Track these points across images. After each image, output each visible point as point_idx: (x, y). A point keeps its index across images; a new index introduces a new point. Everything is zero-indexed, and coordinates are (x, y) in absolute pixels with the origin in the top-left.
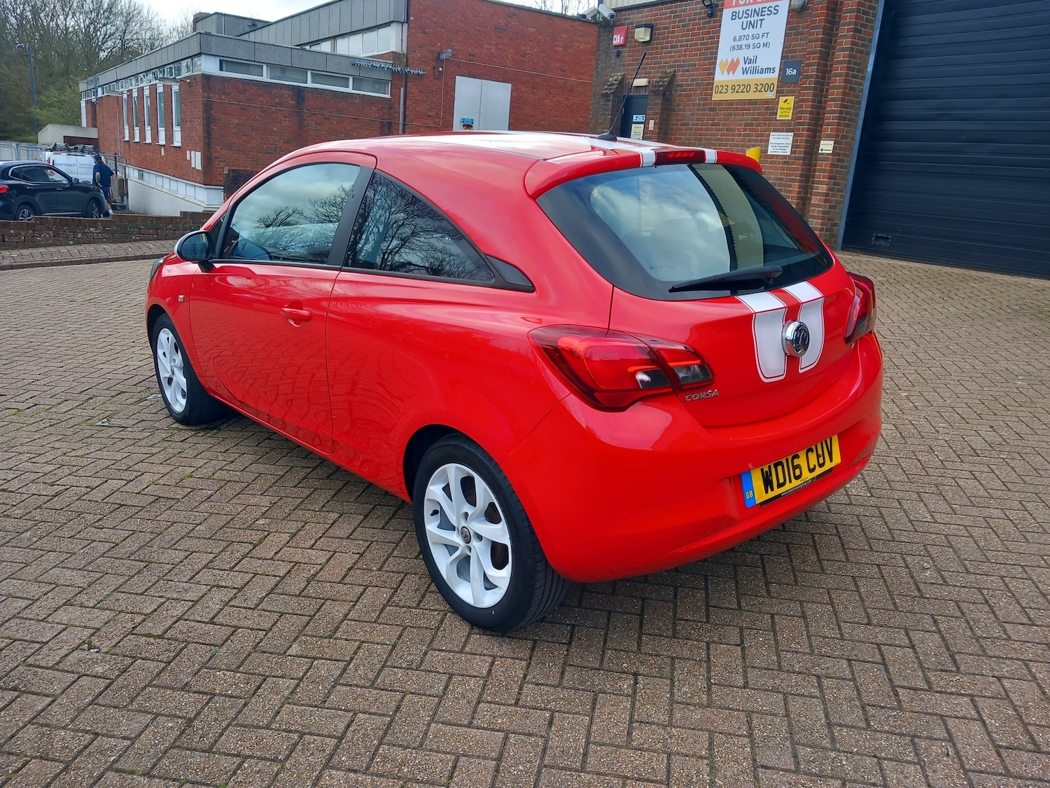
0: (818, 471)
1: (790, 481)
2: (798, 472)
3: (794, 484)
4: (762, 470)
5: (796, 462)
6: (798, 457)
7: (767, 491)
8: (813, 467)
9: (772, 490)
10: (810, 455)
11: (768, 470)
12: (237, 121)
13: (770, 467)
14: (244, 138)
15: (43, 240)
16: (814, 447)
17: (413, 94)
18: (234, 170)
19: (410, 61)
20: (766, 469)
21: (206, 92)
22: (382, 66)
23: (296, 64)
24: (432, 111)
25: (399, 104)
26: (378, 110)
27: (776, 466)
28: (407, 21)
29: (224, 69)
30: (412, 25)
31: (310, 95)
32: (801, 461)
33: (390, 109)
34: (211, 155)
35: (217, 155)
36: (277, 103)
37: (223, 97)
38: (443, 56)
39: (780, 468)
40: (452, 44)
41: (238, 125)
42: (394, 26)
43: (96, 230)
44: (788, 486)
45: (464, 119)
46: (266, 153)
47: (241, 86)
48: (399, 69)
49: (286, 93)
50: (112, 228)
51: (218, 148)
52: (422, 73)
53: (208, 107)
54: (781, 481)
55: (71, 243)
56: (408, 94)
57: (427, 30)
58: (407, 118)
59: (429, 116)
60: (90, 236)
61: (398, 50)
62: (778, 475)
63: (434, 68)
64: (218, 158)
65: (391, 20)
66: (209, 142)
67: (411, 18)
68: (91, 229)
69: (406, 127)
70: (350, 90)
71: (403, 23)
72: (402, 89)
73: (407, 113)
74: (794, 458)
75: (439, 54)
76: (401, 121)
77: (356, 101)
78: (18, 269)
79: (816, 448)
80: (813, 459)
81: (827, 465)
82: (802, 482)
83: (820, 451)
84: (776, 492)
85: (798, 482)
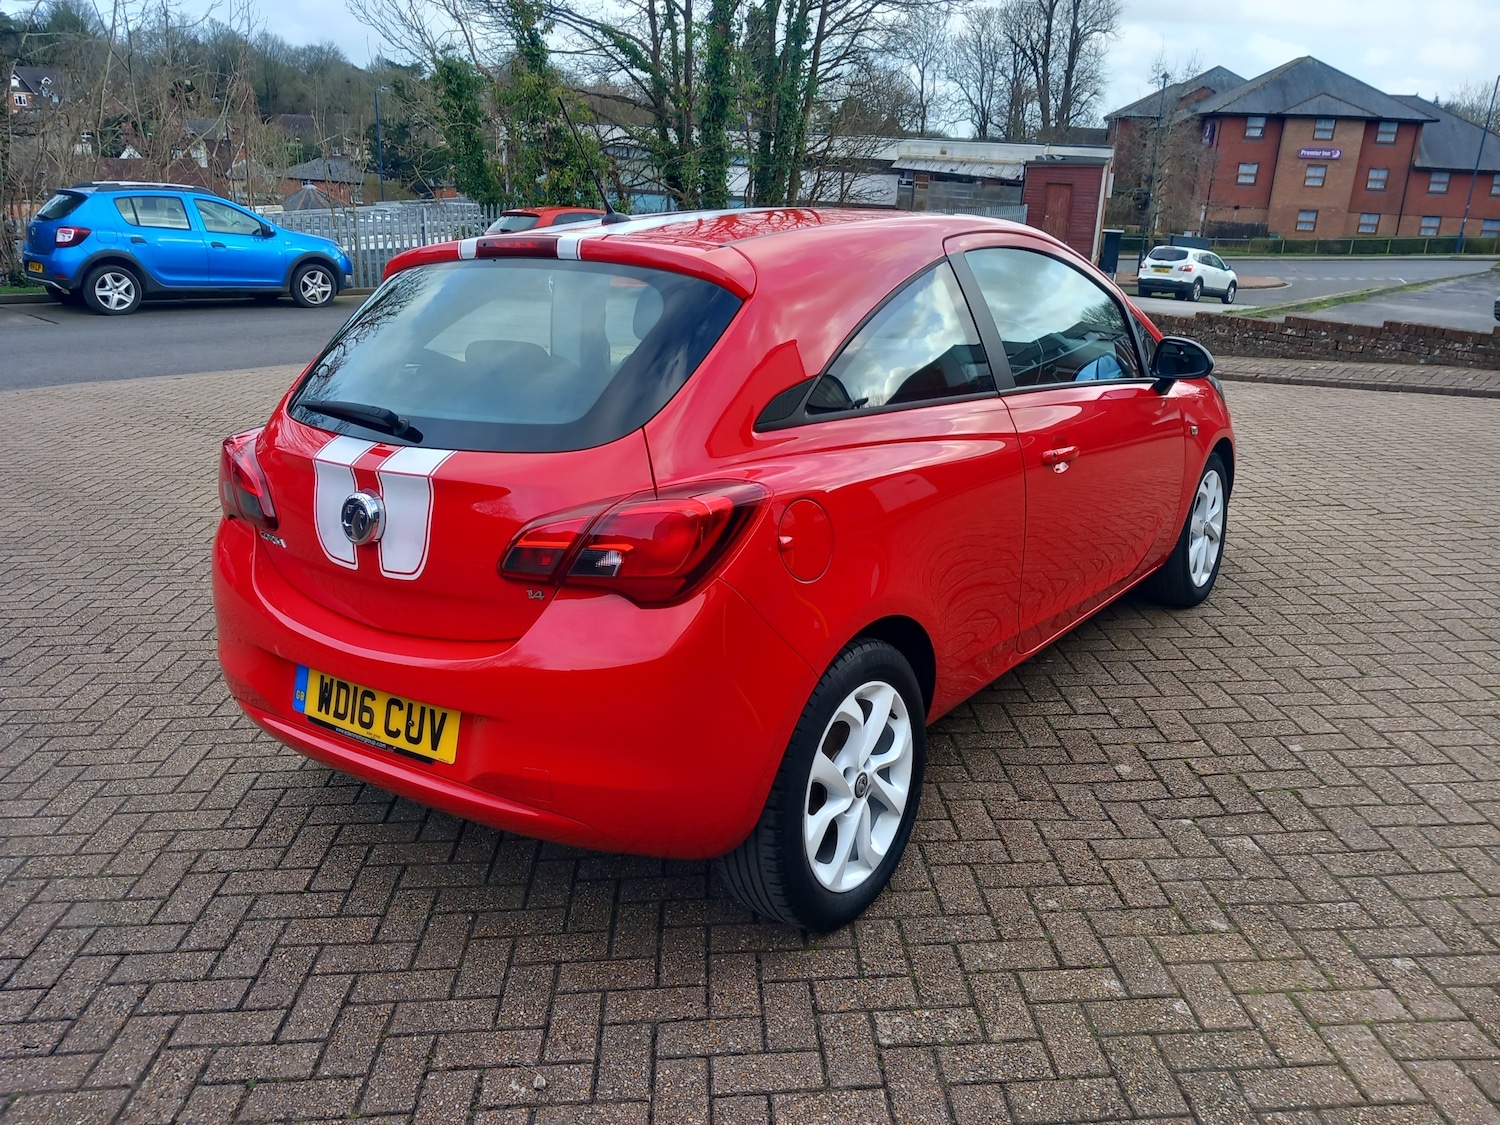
0: (401, 742)
1: (352, 722)
2: (366, 718)
3: (356, 728)
4: (322, 680)
5: (368, 702)
6: (373, 699)
7: (320, 710)
8: (395, 730)
9: (327, 712)
10: (394, 709)
11: (329, 682)
13: (332, 681)
15: (1384, 354)
16: (405, 703)
20: (327, 680)
27: (340, 686)
39: (343, 692)
43: (1463, 346)
44: (347, 724)
50: (1487, 347)
54: (341, 710)
55: (1422, 361)
60: (1452, 355)
62: (340, 700)
68: (1457, 345)
74: (367, 694)
78: (1306, 385)
79: (410, 706)
80: (398, 720)
81: (424, 748)
82: (369, 736)
83: (416, 718)
84: (330, 719)
85: (363, 732)
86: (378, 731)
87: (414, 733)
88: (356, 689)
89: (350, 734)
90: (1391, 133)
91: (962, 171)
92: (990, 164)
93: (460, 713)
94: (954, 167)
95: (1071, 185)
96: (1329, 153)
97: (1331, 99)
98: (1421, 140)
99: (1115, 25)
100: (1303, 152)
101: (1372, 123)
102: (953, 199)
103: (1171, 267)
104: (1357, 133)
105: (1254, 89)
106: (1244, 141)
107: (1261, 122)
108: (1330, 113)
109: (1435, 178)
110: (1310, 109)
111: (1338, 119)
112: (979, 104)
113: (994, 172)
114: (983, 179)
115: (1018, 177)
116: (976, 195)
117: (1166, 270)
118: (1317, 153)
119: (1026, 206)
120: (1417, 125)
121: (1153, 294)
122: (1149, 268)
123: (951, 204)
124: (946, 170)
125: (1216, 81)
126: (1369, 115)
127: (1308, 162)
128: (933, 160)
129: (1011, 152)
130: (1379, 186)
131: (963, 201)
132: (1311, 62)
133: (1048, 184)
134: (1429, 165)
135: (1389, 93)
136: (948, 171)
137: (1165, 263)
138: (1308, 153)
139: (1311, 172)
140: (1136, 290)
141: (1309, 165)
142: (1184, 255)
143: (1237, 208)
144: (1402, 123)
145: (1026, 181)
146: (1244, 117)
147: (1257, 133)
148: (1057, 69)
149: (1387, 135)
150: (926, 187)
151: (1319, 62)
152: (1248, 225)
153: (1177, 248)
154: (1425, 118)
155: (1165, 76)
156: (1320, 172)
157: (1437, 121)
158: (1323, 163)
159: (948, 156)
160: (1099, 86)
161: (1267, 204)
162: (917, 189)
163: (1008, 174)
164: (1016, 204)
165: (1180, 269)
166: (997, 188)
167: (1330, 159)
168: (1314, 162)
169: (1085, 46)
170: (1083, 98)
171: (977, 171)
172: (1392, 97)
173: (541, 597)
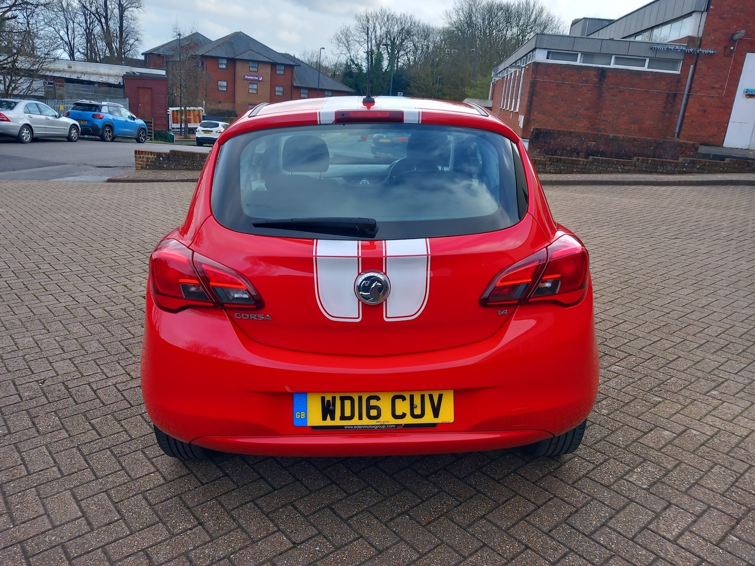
0: (409, 420)
1: (360, 418)
2: (374, 413)
3: (366, 421)
4: (323, 399)
5: (373, 403)
6: (378, 399)
7: (324, 418)
8: (401, 414)
9: (333, 418)
10: (398, 402)
11: (330, 399)
12: (552, 94)
13: (334, 398)
14: (555, 106)
16: (407, 395)
17: (701, 69)
18: (537, 129)
19: (703, 43)
20: (328, 398)
21: (534, 74)
22: (677, 48)
23: (604, 51)
24: (717, 83)
25: (687, 78)
26: (667, 84)
27: (343, 399)
28: (707, 10)
29: (550, 58)
30: (710, 12)
31: (611, 74)
32: (384, 403)
33: (678, 82)
34: (530, 117)
35: (534, 118)
36: (584, 81)
37: (546, 77)
38: (736, 37)
39: (348, 403)
40: (749, 25)
41: (552, 96)
42: (694, 15)
44: (355, 422)
45: (747, 90)
46: (569, 117)
47: (559, 69)
48: (691, 50)
49: (592, 73)
51: (536, 113)
52: (712, 52)
53: (533, 85)
54: (348, 415)
56: (696, 70)
57: (725, 16)
58: (692, 90)
59: (713, 88)
61: (695, 35)
62: (345, 408)
63: (726, 47)
64: (534, 120)
65: (692, 11)
66: (530, 109)
67: (711, 7)
69: (690, 97)
70: (645, 69)
71: (703, 12)
72: (692, 67)
73: (693, 86)
74: (372, 398)
75: (733, 35)
76: (686, 92)
77: (649, 77)
79: (412, 397)
80: (403, 407)
81: (429, 418)
82: (379, 424)
83: (417, 401)
84: (337, 422)
85: (373, 422)
86: (387, 418)
87: (417, 411)
88: (360, 398)
89: (360, 427)
90: (282, 70)
91: (84, 78)
92: (101, 75)
93: (453, 391)
94: (79, 76)
95: (151, 88)
96: (257, 78)
97: (254, 53)
98: (295, 75)
99: (142, 5)
100: (246, 77)
101: (274, 65)
102: (81, 94)
103: (212, 131)
104: (268, 70)
105: (219, 46)
106: (218, 70)
107: (225, 61)
108: (255, 59)
109: (302, 91)
110: (246, 56)
111: (259, 62)
112: (67, 40)
113: (104, 79)
114: (99, 83)
115: (120, 83)
116: (96, 92)
117: (210, 132)
118: (252, 78)
119: (128, 99)
120: (292, 67)
121: (204, 145)
122: (201, 132)
123: (80, 96)
124: (74, 77)
125: (196, 40)
126: (272, 61)
127: (249, 82)
128: (64, 71)
129: (111, 69)
130: (281, 94)
131: (88, 95)
132: (242, 35)
133: (138, 87)
134: (299, 85)
135: (278, 52)
136: (76, 78)
137: (209, 129)
138: (248, 77)
139: (251, 86)
140: (195, 143)
141: (250, 83)
142: (217, 125)
143: (220, 102)
144: (285, 65)
145: (125, 86)
146: (216, 59)
147: (224, 66)
148: (114, 25)
149: (280, 71)
150: (63, 86)
151: (246, 35)
152: (227, 111)
153: (213, 122)
154: (295, 64)
155: (179, 35)
156: (255, 86)
157: (300, 66)
158: (255, 82)
159: (73, 69)
160: (138, 36)
161: (234, 101)
162: (57, 87)
163: (112, 81)
164: (121, 98)
165: (217, 132)
166: (107, 88)
167: (258, 80)
168: (252, 82)
169: (126, 13)
170: (131, 41)
171: (93, 79)
172: (280, 54)
173: (506, 313)
